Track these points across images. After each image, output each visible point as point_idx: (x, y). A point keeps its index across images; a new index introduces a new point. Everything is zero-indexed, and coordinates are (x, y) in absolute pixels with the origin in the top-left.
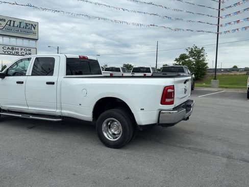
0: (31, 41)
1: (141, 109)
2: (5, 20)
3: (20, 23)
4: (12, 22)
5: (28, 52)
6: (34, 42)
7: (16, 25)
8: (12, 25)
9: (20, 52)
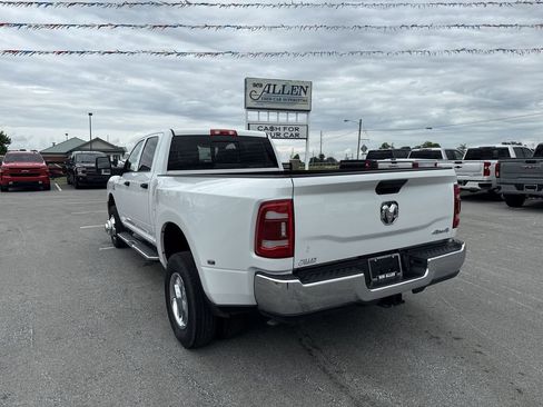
0: (299, 115)
1: (209, 262)
2: (261, 86)
3: (284, 86)
4: (272, 87)
5: (294, 133)
6: (305, 115)
7: (277, 90)
8: (271, 91)
9: (282, 132)
